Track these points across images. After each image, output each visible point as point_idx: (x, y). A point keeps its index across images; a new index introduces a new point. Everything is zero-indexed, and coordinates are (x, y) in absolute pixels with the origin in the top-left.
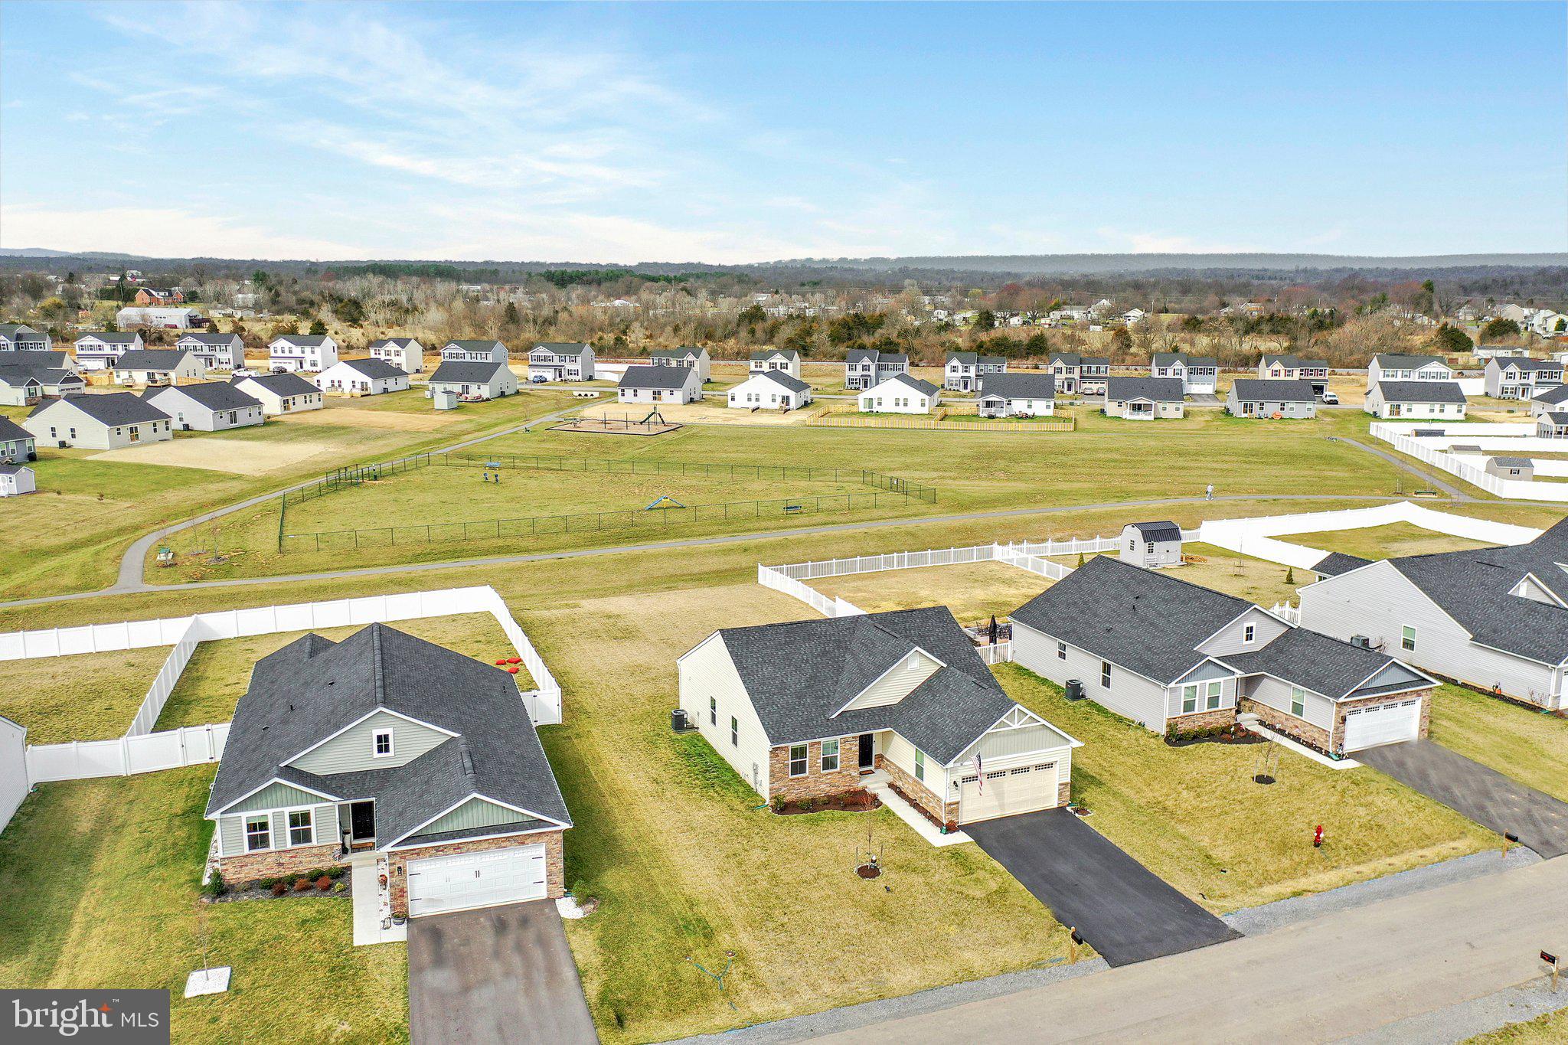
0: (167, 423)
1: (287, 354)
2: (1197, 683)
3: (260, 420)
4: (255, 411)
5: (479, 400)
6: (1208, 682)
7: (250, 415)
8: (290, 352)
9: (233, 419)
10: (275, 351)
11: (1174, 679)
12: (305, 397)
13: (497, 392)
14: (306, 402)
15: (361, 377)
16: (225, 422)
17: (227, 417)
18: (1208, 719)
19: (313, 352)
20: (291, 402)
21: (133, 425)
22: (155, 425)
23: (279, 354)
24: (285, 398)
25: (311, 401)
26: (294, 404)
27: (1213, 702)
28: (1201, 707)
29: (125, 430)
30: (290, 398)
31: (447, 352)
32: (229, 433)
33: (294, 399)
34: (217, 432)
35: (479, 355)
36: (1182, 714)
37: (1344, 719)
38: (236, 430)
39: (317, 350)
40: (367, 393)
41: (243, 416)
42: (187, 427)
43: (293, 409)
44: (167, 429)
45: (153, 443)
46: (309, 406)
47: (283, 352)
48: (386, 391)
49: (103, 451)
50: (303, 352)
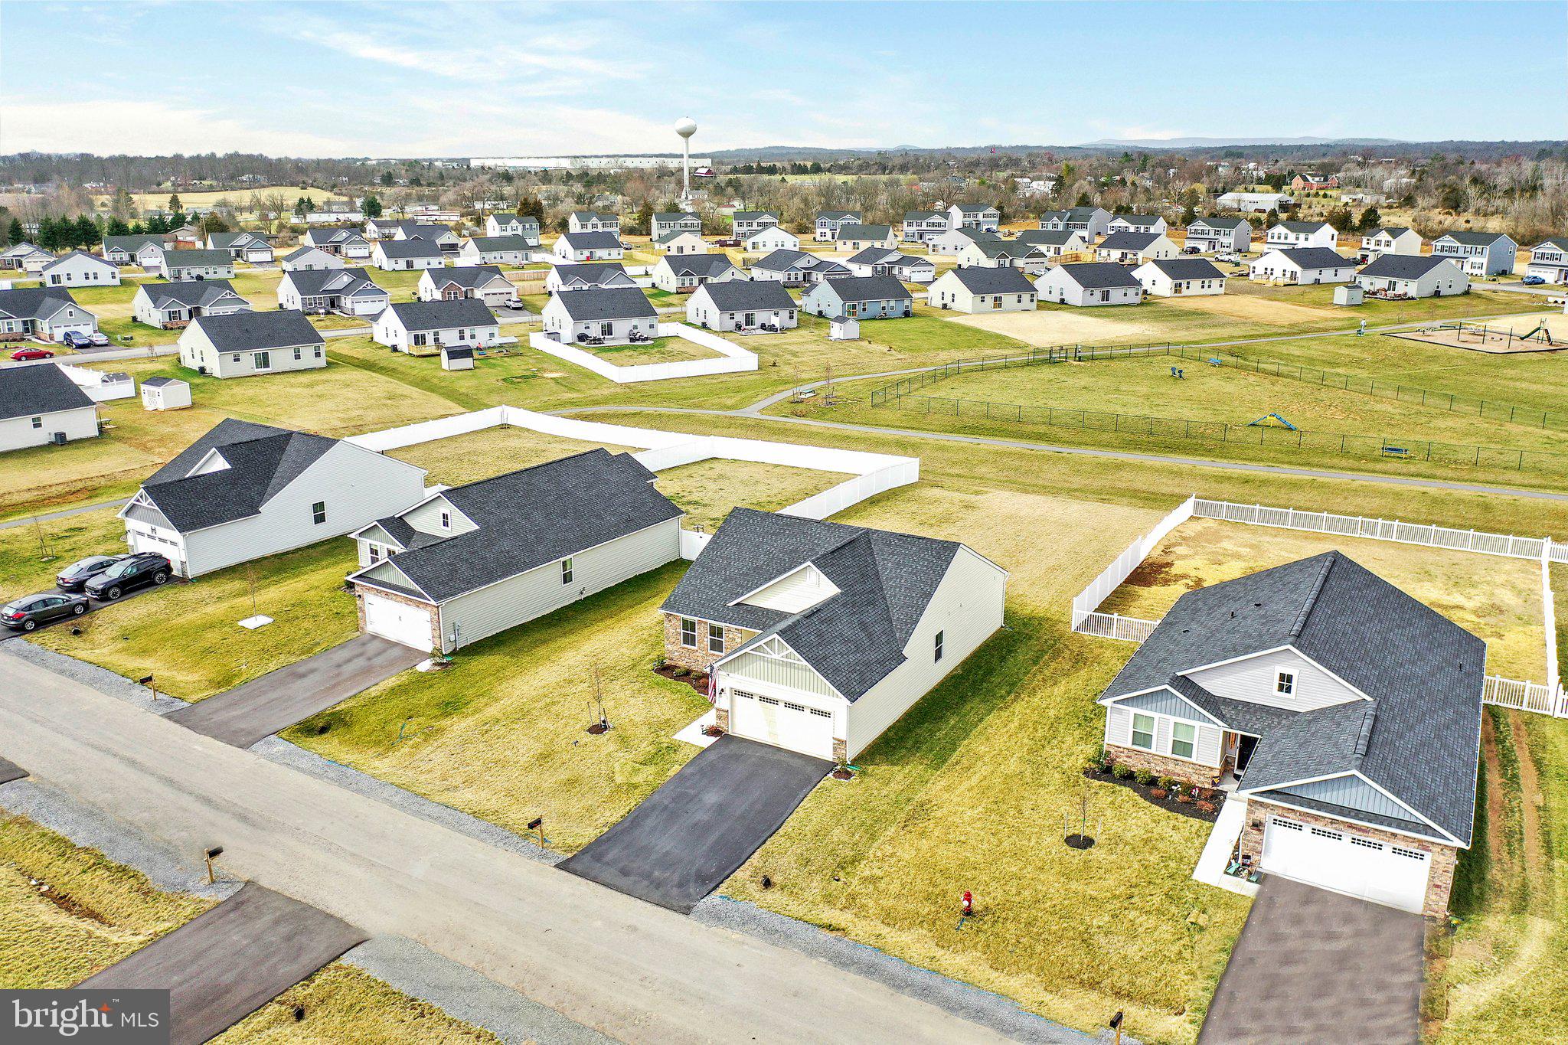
0: (1032, 295)
1: (1282, 240)
2: (1156, 715)
3: (1138, 300)
4: (1131, 291)
5: (1404, 298)
6: (1173, 719)
7: (1125, 295)
8: (1286, 238)
9: (1106, 296)
10: (1273, 237)
11: (1114, 695)
12: (1203, 282)
13: (1431, 290)
14: (1203, 287)
15: (1292, 266)
16: (1096, 298)
17: (1098, 294)
18: (1171, 767)
19: (1306, 239)
20: (1184, 286)
21: (998, 295)
22: (1020, 296)
23: (1276, 240)
24: (1179, 281)
25: (1210, 286)
26: (1188, 288)
27: (1182, 748)
28: (1162, 746)
29: (989, 299)
30: (1184, 282)
31: (1439, 245)
32: (1095, 309)
33: (1188, 283)
34: (1085, 309)
35: (1474, 250)
36: (1129, 745)
37: (1257, 826)
38: (1104, 309)
39: (1311, 236)
40: (1293, 282)
41: (1117, 295)
42: (1062, 301)
43: (1185, 292)
44: (1032, 301)
45: (1015, 311)
46: (1206, 291)
47: (1279, 238)
48: (1317, 282)
49: (965, 314)
50: (1297, 239)
